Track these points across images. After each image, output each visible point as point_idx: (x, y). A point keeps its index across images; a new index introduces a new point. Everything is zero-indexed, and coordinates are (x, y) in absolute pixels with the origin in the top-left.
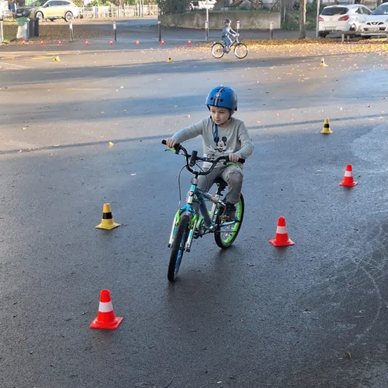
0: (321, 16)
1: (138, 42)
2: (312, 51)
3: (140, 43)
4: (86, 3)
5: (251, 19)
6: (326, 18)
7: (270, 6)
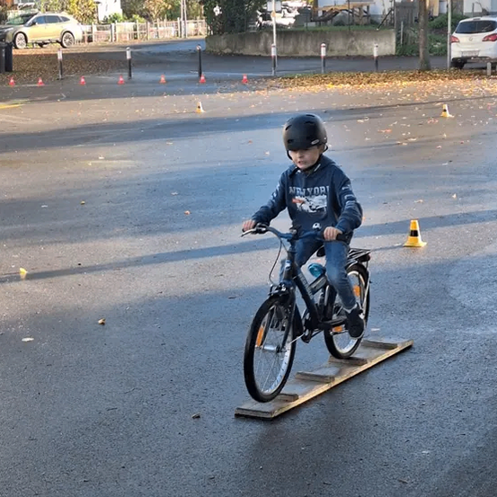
0: (455, 34)
1: (163, 79)
2: (435, 92)
3: (167, 81)
4: (101, 19)
5: (350, 40)
6: (463, 38)
7: (380, 20)
